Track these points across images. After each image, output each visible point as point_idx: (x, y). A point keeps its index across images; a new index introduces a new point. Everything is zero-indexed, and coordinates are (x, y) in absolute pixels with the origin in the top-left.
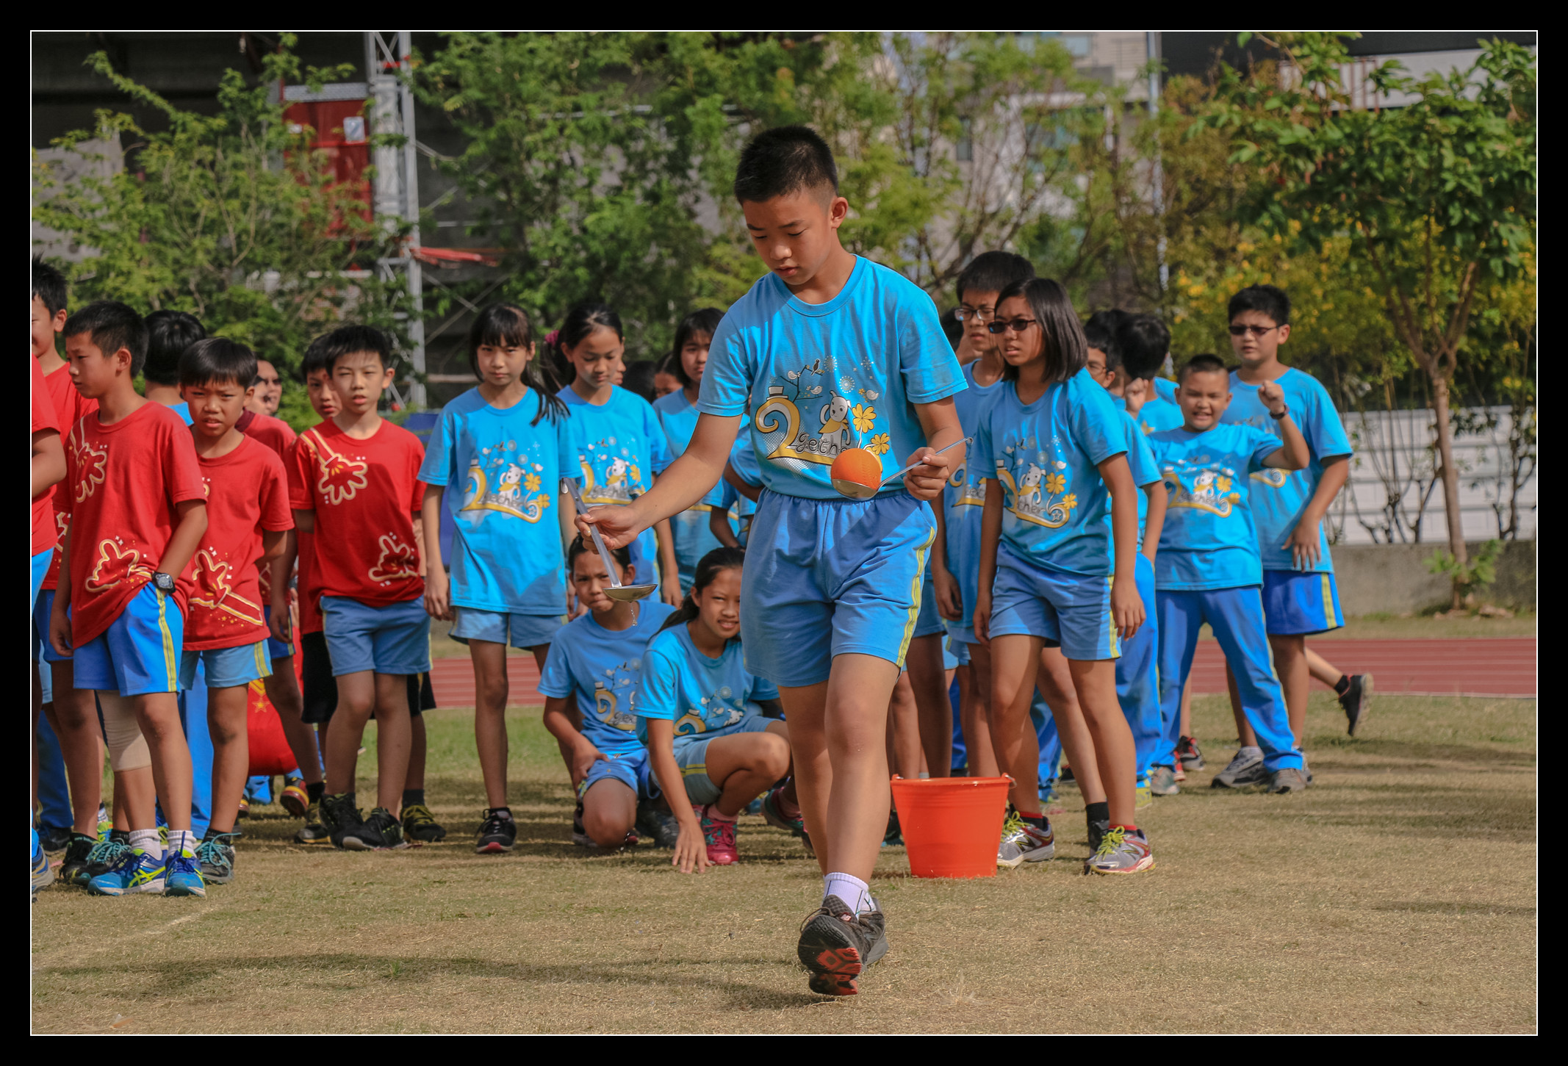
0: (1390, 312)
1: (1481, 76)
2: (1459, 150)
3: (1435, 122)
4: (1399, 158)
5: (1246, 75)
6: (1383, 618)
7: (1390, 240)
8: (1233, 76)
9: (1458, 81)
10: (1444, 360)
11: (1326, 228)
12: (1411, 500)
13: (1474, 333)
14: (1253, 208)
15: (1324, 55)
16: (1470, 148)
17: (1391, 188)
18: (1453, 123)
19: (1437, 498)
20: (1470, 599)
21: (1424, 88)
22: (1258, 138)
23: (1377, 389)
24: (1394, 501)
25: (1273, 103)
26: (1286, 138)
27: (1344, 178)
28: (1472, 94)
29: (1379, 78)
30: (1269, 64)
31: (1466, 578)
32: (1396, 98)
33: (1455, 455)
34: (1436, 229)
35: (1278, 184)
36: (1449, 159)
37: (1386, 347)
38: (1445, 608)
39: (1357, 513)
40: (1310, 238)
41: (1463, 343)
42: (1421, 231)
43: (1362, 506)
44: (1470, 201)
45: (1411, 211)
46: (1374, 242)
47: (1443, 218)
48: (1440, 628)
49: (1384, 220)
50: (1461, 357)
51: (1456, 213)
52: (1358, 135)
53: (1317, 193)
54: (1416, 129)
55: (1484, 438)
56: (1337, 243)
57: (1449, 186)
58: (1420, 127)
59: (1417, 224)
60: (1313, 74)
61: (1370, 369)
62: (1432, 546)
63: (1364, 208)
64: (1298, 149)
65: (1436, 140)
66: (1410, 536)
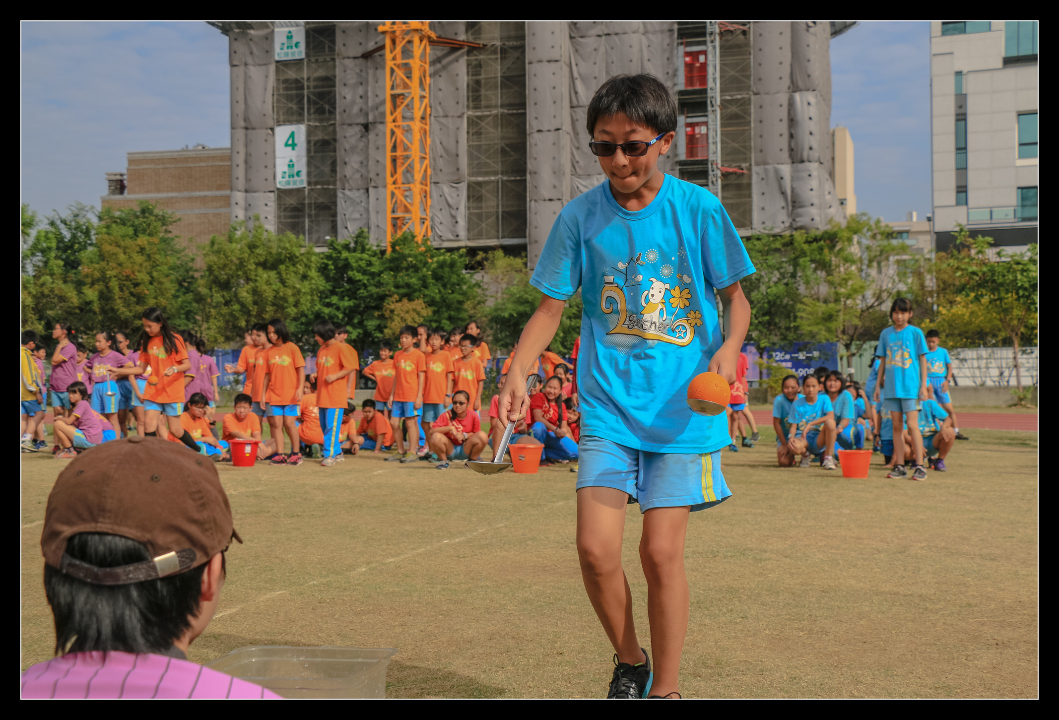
0: (1001, 320)
1: (1029, 254)
2: (1022, 275)
3: (1015, 266)
4: (1004, 276)
5: (959, 252)
6: (996, 407)
7: (1001, 299)
8: (955, 252)
9: (1022, 255)
10: (1017, 334)
11: (982, 295)
12: (1006, 373)
13: (1026, 326)
14: (961, 289)
15: (982, 247)
16: (1025, 274)
17: (1002, 284)
18: (1020, 267)
19: (1014, 373)
20: (1023, 403)
21: (1011, 256)
22: (962, 270)
23: (997, 342)
24: (1001, 374)
25: (967, 260)
26: (970, 270)
27: (987, 282)
28: (1026, 258)
29: (999, 254)
30: (966, 249)
31: (1022, 396)
32: (1003, 259)
33: (1020, 361)
34: (1015, 297)
35: (968, 283)
36: (1019, 277)
37: (1000, 330)
38: (1015, 405)
39: (990, 377)
40: (977, 299)
41: (1022, 330)
42: (1010, 297)
43: (992, 374)
44: (1025, 289)
45: (1007, 291)
46: (996, 300)
47: (1017, 293)
48: (1013, 411)
49: (999, 294)
50: (1022, 333)
51: (1021, 292)
52: (992, 271)
53: (980, 285)
54: (1009, 269)
55: (1029, 356)
56: (985, 300)
57: (1019, 285)
58: (1011, 267)
59: (1010, 295)
60: (980, 252)
61: (995, 336)
62: (1013, 387)
63: (993, 291)
64: (974, 273)
65: (1015, 271)
66: (1006, 384)
